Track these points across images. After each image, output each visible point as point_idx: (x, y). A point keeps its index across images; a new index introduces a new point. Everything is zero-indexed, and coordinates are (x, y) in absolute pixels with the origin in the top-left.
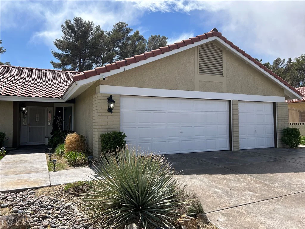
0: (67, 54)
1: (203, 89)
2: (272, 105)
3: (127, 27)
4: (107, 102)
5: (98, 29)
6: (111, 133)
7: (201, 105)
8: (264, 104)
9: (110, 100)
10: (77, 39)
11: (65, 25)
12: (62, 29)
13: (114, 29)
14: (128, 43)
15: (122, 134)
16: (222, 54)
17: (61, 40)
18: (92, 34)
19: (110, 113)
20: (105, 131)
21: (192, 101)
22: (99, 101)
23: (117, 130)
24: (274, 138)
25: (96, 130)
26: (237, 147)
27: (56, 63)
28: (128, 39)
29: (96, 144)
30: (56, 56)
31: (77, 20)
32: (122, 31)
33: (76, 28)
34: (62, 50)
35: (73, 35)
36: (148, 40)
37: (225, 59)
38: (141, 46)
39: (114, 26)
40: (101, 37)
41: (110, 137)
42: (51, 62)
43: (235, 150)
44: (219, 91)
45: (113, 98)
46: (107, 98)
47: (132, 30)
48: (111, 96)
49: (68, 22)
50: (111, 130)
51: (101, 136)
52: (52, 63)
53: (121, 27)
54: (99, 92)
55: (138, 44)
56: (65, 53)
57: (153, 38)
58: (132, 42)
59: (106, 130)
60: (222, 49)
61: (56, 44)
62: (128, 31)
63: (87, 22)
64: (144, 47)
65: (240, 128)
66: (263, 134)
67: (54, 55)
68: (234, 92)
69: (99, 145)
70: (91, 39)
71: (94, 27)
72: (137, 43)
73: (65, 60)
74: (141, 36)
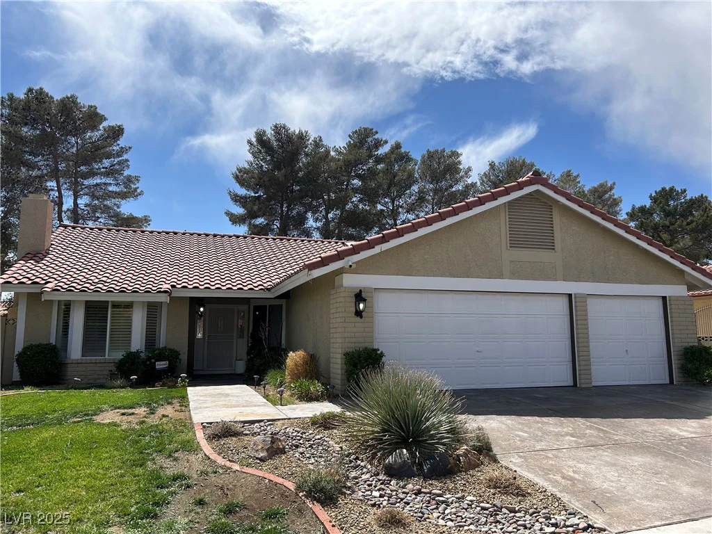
0: (257, 195)
1: (516, 275)
2: (660, 302)
3: (376, 137)
4: (354, 301)
5: (318, 143)
6: (361, 349)
7: (514, 304)
8: (642, 301)
9: (359, 297)
10: (277, 165)
11: (254, 140)
12: (248, 148)
13: (350, 142)
14: (379, 167)
15: (379, 352)
16: (551, 212)
17: (245, 168)
18: (307, 155)
19: (359, 318)
20: (350, 347)
21: (498, 296)
22: (341, 299)
23: (369, 346)
24: (667, 365)
25: (337, 345)
26: (587, 381)
27: (236, 214)
28: (379, 160)
29: (337, 367)
30: (236, 201)
31: (278, 129)
32: (367, 145)
33: (275, 144)
34: (248, 187)
35: (269, 158)
36: (419, 159)
37: (558, 220)
38: (406, 174)
39: (350, 136)
40: (325, 160)
41: (359, 357)
42: (226, 213)
43: (583, 386)
44: (547, 278)
45: (364, 295)
46: (354, 294)
47: (386, 142)
48: (361, 291)
49: (261, 135)
50: (361, 346)
51: (346, 354)
52: (229, 214)
53: (364, 139)
54: (342, 285)
55: (399, 169)
56: (253, 194)
57: (431, 156)
58: (387, 165)
59: (353, 345)
60: (550, 204)
61: (237, 178)
62: (378, 144)
63: (297, 132)
64: (411, 175)
65: (592, 345)
66: (644, 357)
67: (232, 199)
68: (578, 279)
69: (342, 369)
70: (304, 165)
71: (310, 141)
72: (396, 167)
73: (255, 208)
74: (404, 153)
